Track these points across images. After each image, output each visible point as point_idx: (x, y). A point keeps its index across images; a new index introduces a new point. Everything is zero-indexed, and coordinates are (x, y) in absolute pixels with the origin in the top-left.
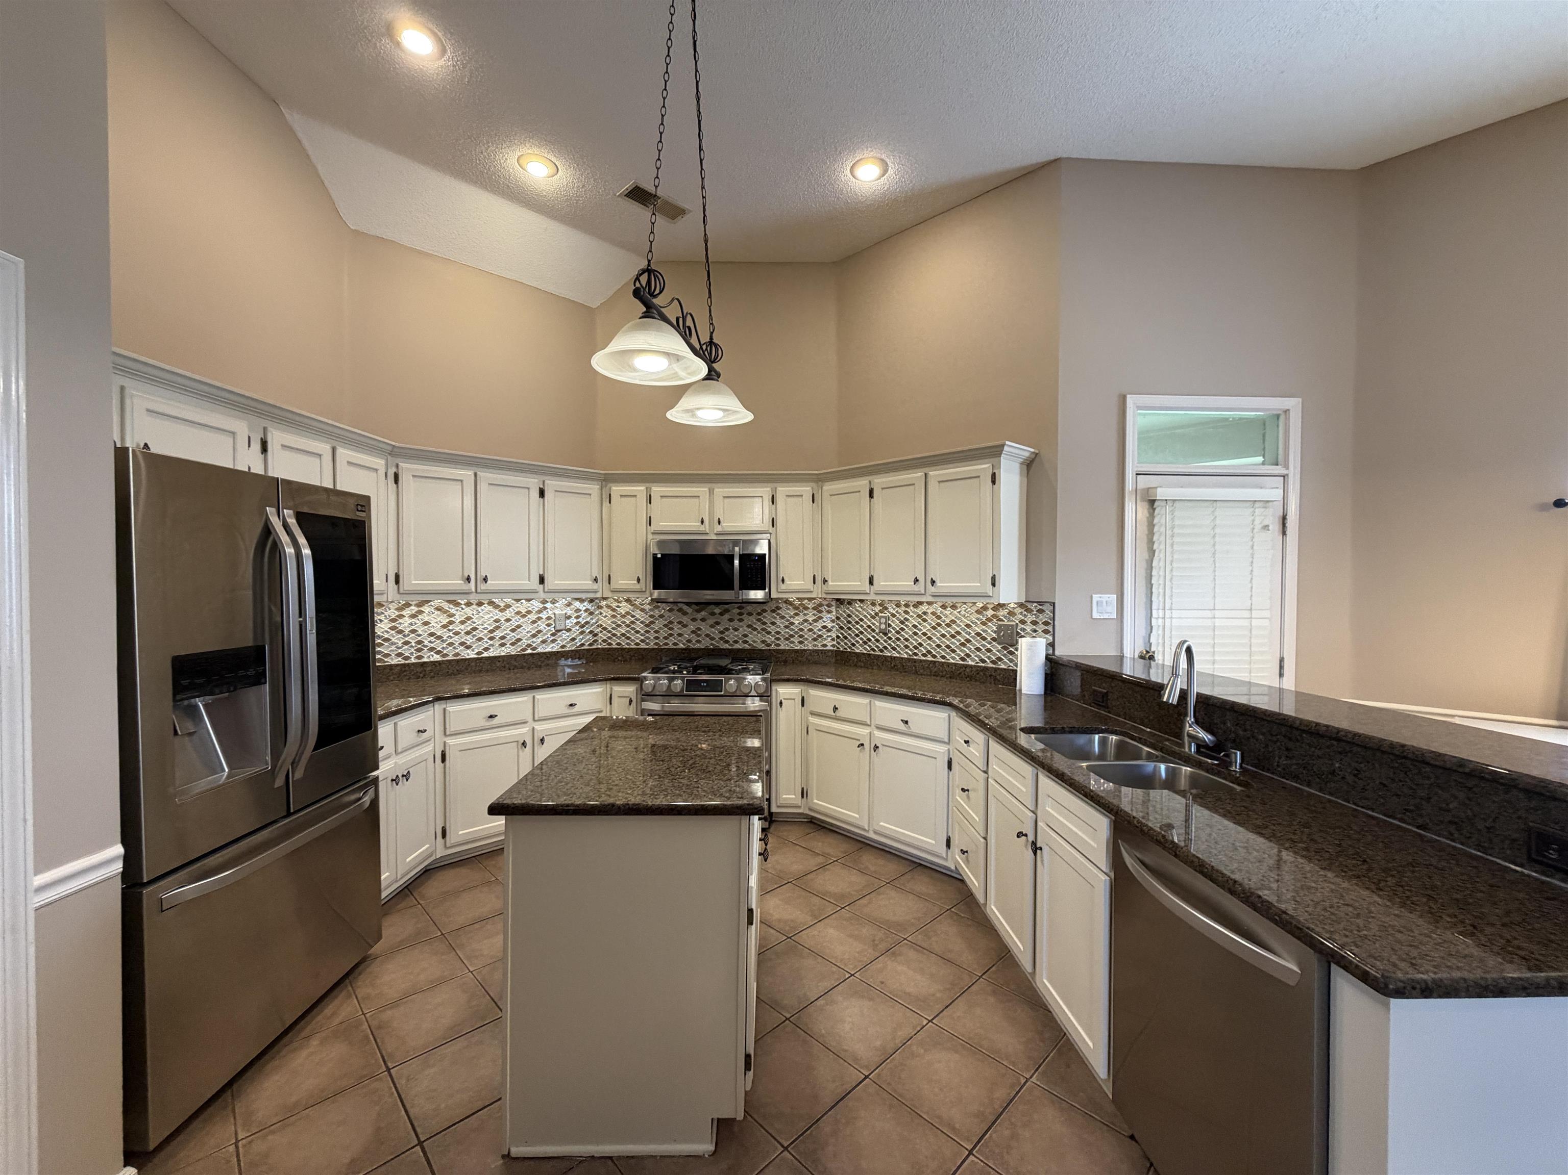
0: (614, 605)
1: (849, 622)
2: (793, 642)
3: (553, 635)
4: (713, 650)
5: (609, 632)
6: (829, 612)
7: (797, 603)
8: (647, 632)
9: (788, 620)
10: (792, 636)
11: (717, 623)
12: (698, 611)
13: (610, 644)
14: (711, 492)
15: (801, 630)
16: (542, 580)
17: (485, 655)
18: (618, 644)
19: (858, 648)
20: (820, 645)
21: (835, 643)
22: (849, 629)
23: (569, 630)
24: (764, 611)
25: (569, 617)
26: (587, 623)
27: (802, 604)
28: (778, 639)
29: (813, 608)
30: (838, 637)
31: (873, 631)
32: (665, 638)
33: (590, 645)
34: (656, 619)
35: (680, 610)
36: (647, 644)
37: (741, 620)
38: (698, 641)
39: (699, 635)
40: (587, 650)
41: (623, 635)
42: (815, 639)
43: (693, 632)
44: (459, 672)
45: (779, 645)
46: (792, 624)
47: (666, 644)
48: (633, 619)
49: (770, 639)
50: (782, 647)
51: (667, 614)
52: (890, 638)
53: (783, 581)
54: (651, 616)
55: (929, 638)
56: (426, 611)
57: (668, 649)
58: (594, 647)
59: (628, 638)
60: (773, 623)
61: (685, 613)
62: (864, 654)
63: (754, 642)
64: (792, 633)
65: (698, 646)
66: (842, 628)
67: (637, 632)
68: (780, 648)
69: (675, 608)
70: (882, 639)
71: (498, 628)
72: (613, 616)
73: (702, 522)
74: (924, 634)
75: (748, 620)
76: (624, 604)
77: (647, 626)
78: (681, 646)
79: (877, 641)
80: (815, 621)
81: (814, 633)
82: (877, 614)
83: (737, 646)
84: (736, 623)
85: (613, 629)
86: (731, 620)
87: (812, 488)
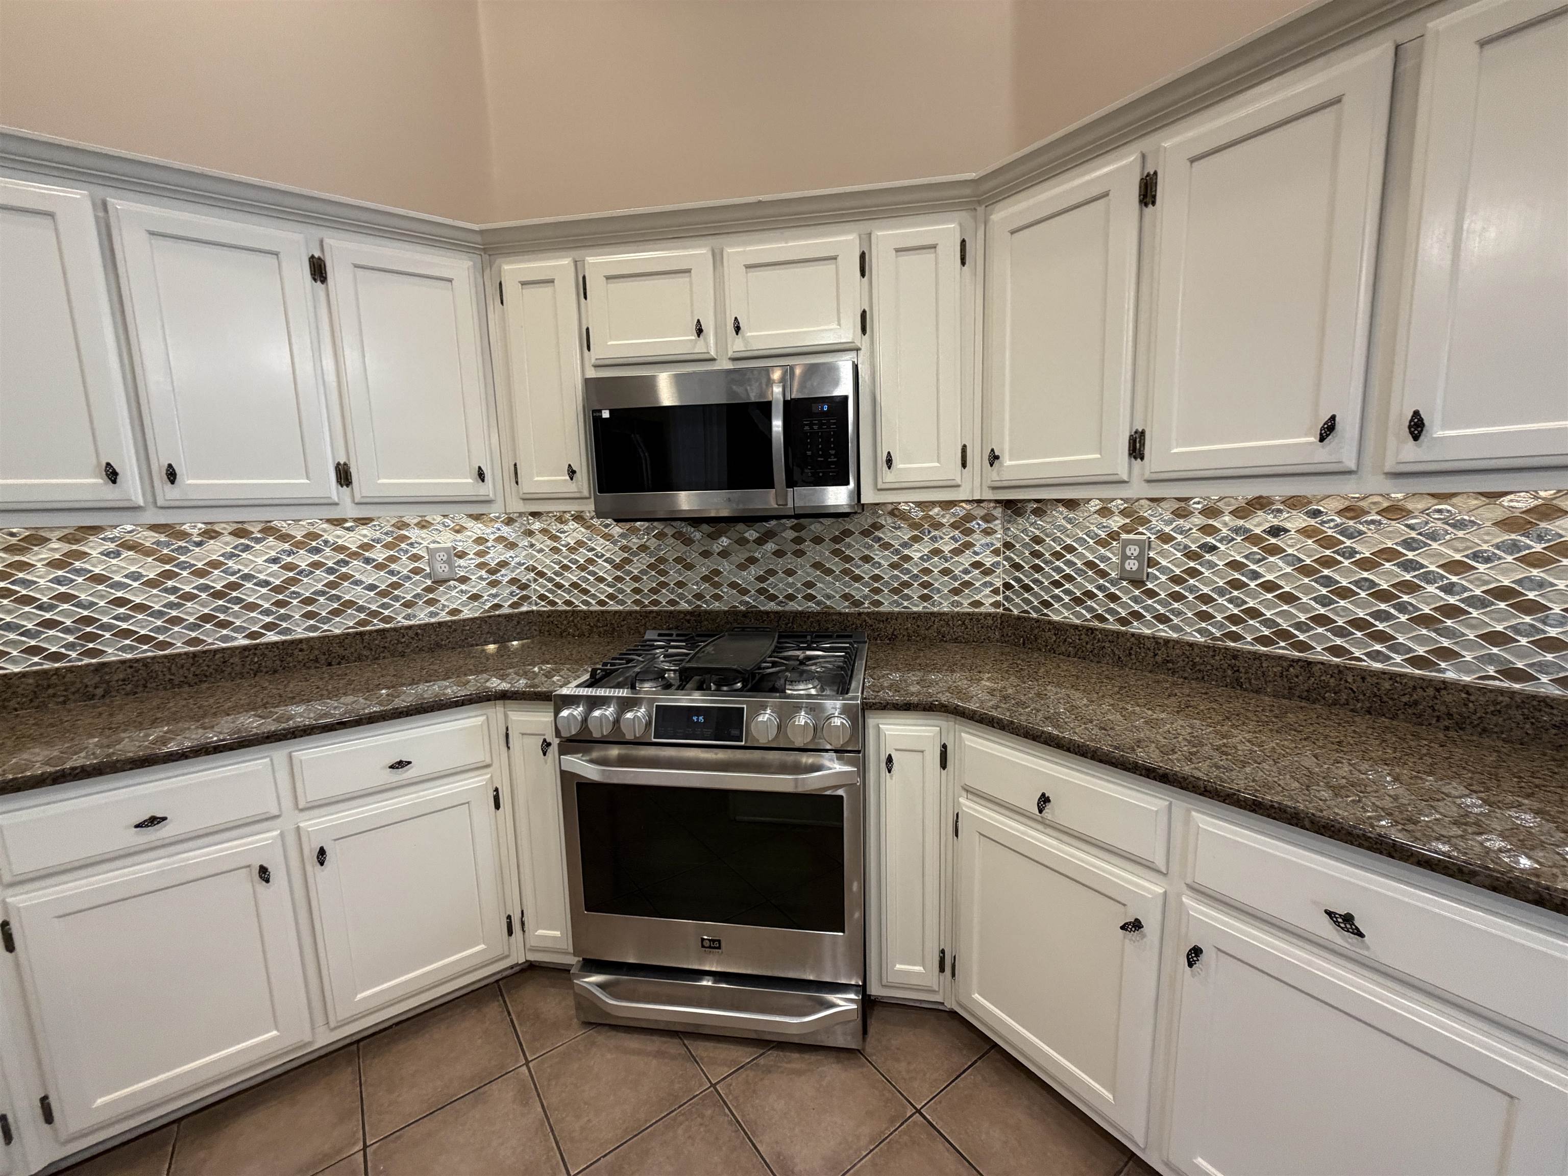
0: (554, 528)
1: (1036, 554)
2: (908, 598)
3: (429, 590)
4: (745, 614)
5: (550, 580)
6: (987, 532)
7: (917, 514)
8: (618, 579)
9: (897, 552)
10: (907, 585)
11: (752, 561)
12: (714, 537)
13: (553, 603)
14: (717, 258)
15: (927, 571)
16: (344, 476)
17: (272, 637)
18: (568, 603)
19: (1057, 612)
20: (965, 603)
21: (999, 598)
22: (1037, 569)
23: (464, 580)
24: (847, 533)
25: (462, 555)
26: (503, 564)
27: (927, 517)
28: (877, 591)
29: (954, 526)
30: (1007, 586)
31: (1103, 574)
32: (654, 591)
33: (512, 606)
34: (635, 554)
35: (678, 536)
36: (622, 602)
37: (799, 553)
38: (717, 597)
39: (717, 585)
40: (508, 617)
41: (575, 585)
42: (956, 591)
43: (705, 579)
44: (202, 678)
45: (878, 603)
46: (908, 558)
47: (655, 603)
48: (590, 555)
49: (859, 591)
50: (886, 608)
51: (653, 543)
52: (1151, 594)
53: (889, 462)
54: (624, 549)
55: (1288, 598)
56: (94, 553)
57: (658, 613)
58: (524, 608)
59: (585, 592)
60: (867, 559)
61: (688, 542)
62: (1076, 627)
63: (829, 597)
64: (906, 578)
65: (716, 605)
66: (1017, 567)
67: (601, 580)
68: (881, 609)
69: (669, 531)
70: (1128, 596)
71: (293, 581)
72: (555, 550)
73: (700, 331)
74: (1269, 586)
75: (815, 552)
76: (572, 525)
77: (617, 567)
78: (684, 606)
79: (1113, 598)
80: (956, 552)
81: (955, 578)
82: (1114, 536)
83: (793, 606)
84: (789, 561)
85: (556, 573)
86: (779, 554)
87: (960, 225)
